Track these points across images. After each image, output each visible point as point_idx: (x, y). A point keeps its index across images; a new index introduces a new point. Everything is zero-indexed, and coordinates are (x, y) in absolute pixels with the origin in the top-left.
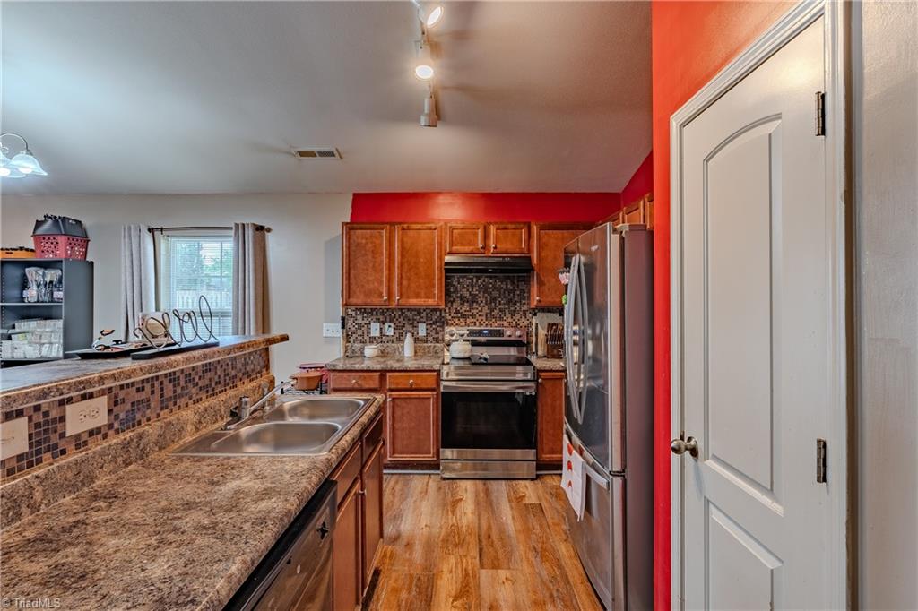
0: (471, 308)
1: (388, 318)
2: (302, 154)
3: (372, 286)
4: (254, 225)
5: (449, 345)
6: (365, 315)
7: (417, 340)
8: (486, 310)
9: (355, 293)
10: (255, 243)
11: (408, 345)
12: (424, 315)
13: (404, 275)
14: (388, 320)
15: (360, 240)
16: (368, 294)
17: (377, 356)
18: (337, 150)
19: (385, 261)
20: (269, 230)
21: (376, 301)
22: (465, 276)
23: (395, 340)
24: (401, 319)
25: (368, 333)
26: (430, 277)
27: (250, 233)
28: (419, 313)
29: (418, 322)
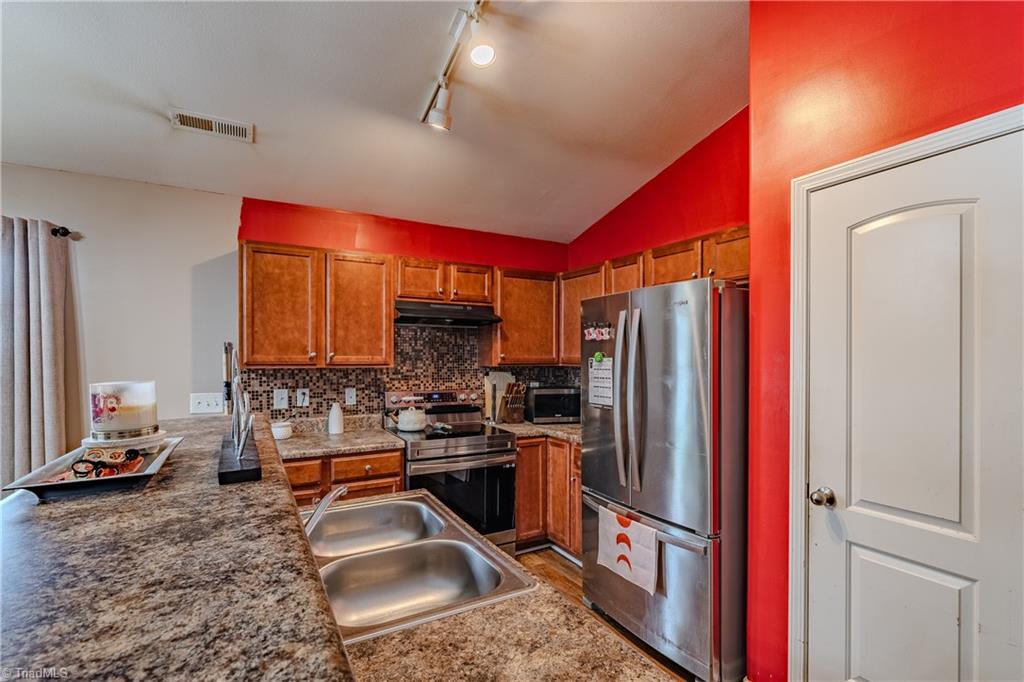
0: (415, 367)
1: (301, 383)
2: (185, 120)
3: (290, 336)
4: (50, 224)
5: (397, 414)
6: (264, 379)
7: (345, 410)
8: (432, 369)
9: (262, 346)
10: (50, 255)
11: (335, 419)
12: (353, 377)
13: (338, 322)
14: (301, 384)
15: (270, 269)
16: (284, 348)
17: (292, 437)
18: (254, 128)
19: (310, 301)
20: (77, 237)
21: (299, 358)
22: (407, 327)
23: (311, 412)
24: (321, 384)
25: (270, 405)
26: (375, 326)
27: (40, 239)
28: (346, 374)
29: (344, 387)
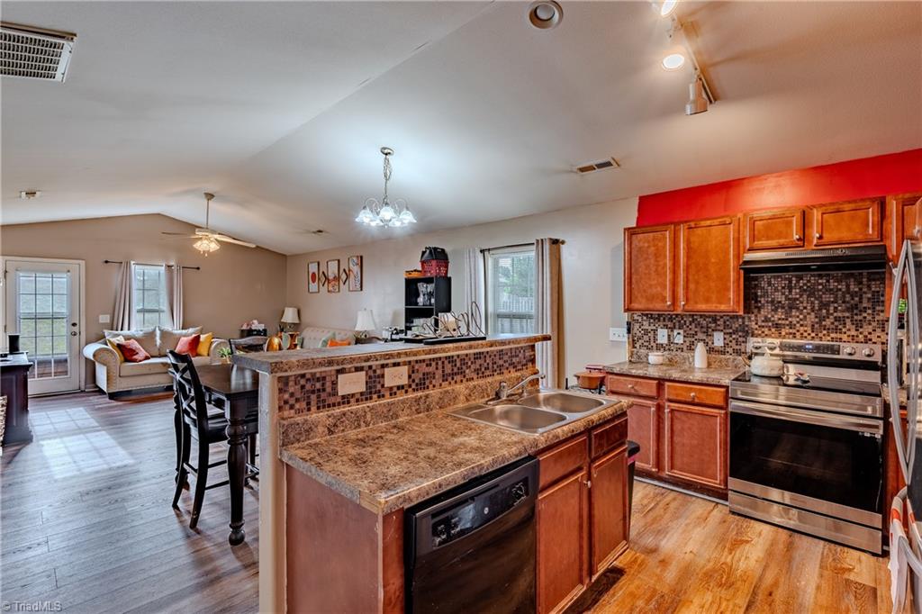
0: (788, 315)
1: (677, 324)
2: (582, 170)
3: (655, 290)
4: (551, 239)
5: (750, 358)
6: (652, 321)
7: (711, 350)
8: (812, 318)
9: (636, 297)
10: (551, 254)
11: (699, 356)
12: (721, 322)
13: (690, 277)
14: (677, 327)
15: (641, 244)
16: (651, 299)
17: (662, 364)
18: (613, 159)
19: (669, 263)
20: (563, 242)
21: (659, 306)
22: (778, 277)
23: (685, 348)
24: (693, 326)
25: (655, 340)
26: (724, 279)
27: (547, 246)
28: (715, 320)
29: (713, 330)
